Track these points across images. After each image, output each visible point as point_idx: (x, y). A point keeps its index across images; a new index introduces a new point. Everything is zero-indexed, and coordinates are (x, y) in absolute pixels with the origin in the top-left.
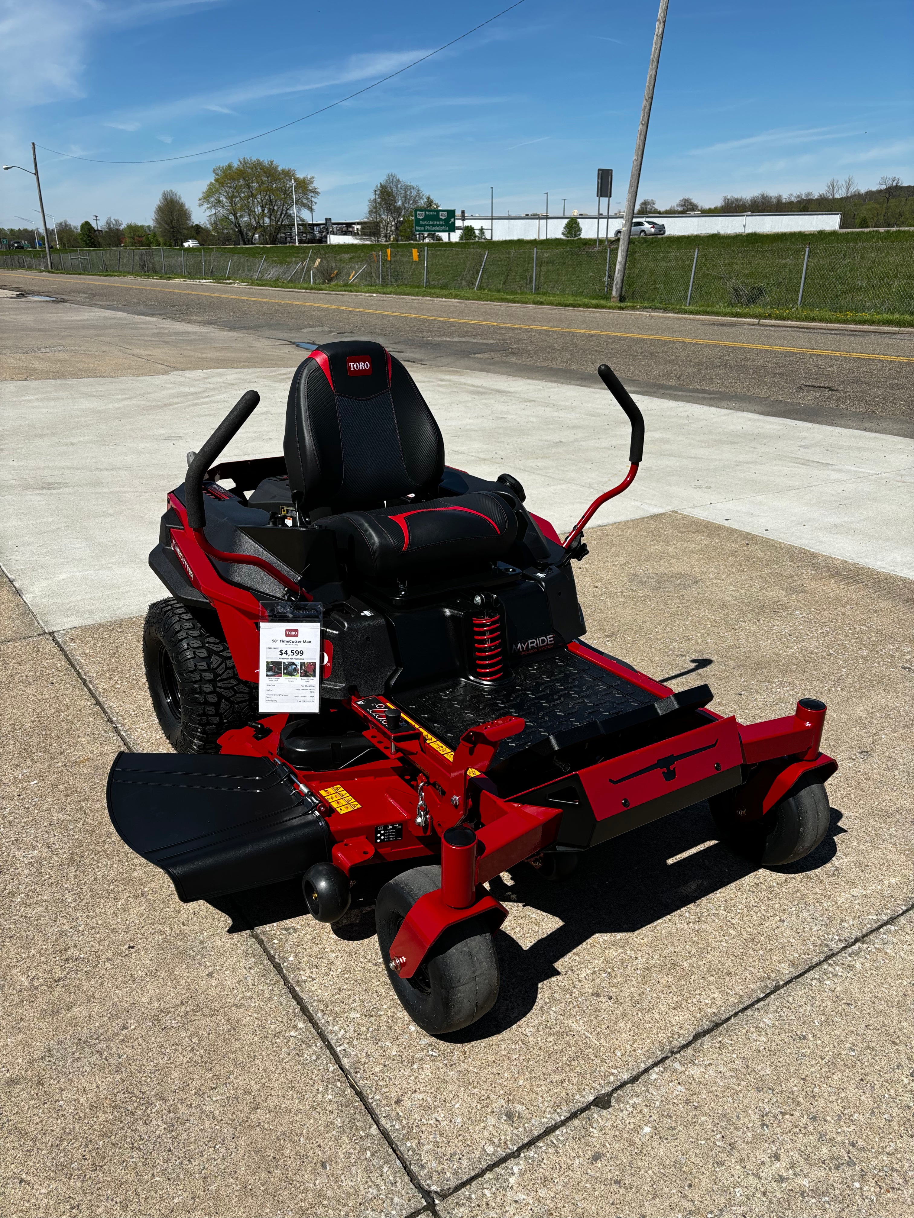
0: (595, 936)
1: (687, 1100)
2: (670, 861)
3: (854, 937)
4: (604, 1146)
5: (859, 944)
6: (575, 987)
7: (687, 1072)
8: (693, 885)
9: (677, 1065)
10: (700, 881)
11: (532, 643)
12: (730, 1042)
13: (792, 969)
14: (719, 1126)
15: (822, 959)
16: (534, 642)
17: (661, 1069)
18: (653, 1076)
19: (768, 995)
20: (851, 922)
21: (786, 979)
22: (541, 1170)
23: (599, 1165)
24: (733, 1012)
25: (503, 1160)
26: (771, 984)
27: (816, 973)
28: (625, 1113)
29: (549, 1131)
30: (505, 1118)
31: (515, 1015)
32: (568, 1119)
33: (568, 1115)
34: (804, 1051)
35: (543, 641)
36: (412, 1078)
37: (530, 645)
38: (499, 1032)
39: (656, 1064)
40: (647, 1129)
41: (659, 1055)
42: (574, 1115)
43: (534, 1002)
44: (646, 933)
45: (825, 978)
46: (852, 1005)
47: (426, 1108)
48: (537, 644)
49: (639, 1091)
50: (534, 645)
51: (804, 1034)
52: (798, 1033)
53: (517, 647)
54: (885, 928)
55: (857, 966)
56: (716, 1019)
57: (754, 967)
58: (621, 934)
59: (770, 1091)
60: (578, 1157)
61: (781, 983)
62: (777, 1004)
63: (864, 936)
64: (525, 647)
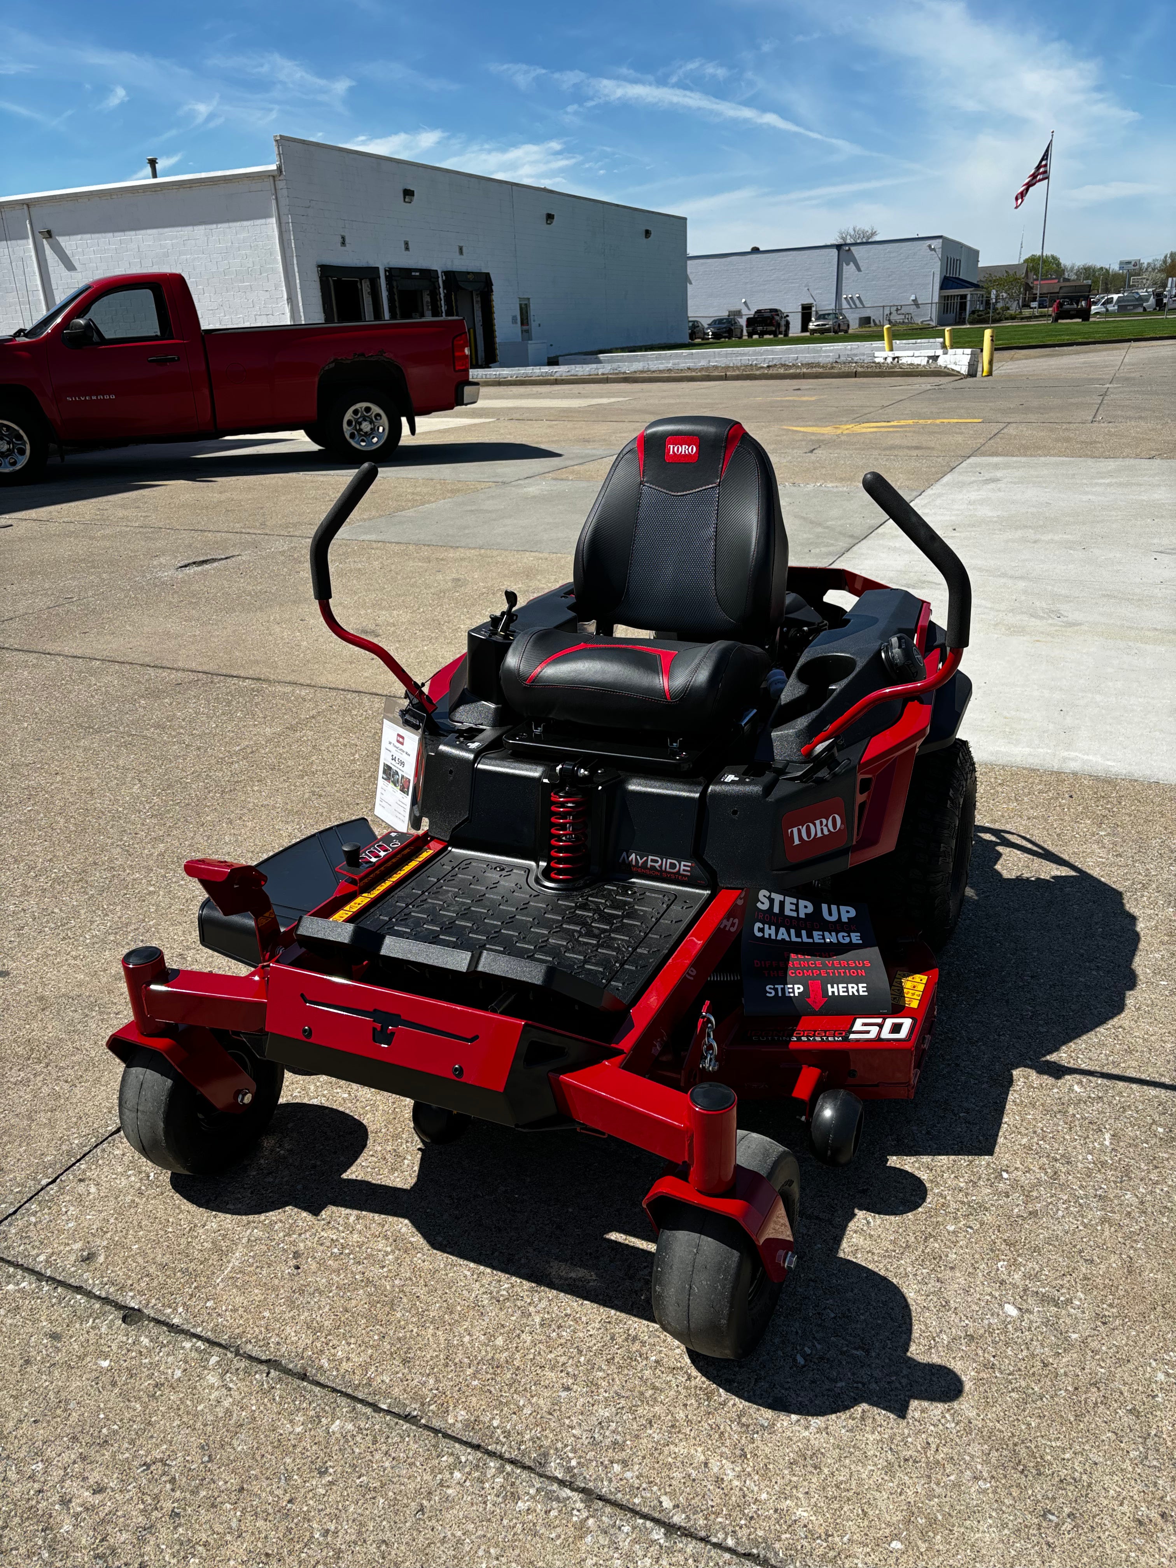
0: (401, 1220)
1: (162, 1385)
2: (614, 1236)
3: (591, 1485)
4: (71, 1337)
5: (575, 1496)
6: (300, 1235)
7: (206, 1372)
8: (578, 1273)
9: (214, 1359)
10: (594, 1277)
11: (652, 861)
12: (277, 1398)
13: (459, 1425)
14: (131, 1423)
15: (507, 1455)
16: (657, 861)
17: (203, 1347)
18: (188, 1345)
19: (388, 1412)
20: (628, 1475)
21: (436, 1423)
22: (27, 1302)
23: (45, 1341)
24: (334, 1385)
25: (32, 1271)
26: (413, 1408)
27: (467, 1456)
28: (125, 1339)
29: (78, 1289)
30: (85, 1254)
31: (232, 1207)
32: (99, 1298)
33: (103, 1295)
34: (295, 1477)
35: (673, 866)
36: (114, 1176)
37: (649, 863)
38: (200, 1205)
39: (207, 1340)
40: (105, 1364)
41: (224, 1339)
42: (106, 1301)
43: (260, 1213)
44: (442, 1259)
45: (467, 1470)
46: (423, 1514)
47: (80, 1199)
48: (661, 866)
49: (161, 1339)
50: (657, 865)
51: (331, 1470)
52: (329, 1463)
53: (628, 858)
54: (649, 1524)
55: (520, 1504)
56: (311, 1372)
57: (437, 1381)
58: (422, 1240)
59: (206, 1459)
60: (51, 1323)
61: (423, 1421)
62: (377, 1427)
63: (600, 1498)
64: (641, 862)
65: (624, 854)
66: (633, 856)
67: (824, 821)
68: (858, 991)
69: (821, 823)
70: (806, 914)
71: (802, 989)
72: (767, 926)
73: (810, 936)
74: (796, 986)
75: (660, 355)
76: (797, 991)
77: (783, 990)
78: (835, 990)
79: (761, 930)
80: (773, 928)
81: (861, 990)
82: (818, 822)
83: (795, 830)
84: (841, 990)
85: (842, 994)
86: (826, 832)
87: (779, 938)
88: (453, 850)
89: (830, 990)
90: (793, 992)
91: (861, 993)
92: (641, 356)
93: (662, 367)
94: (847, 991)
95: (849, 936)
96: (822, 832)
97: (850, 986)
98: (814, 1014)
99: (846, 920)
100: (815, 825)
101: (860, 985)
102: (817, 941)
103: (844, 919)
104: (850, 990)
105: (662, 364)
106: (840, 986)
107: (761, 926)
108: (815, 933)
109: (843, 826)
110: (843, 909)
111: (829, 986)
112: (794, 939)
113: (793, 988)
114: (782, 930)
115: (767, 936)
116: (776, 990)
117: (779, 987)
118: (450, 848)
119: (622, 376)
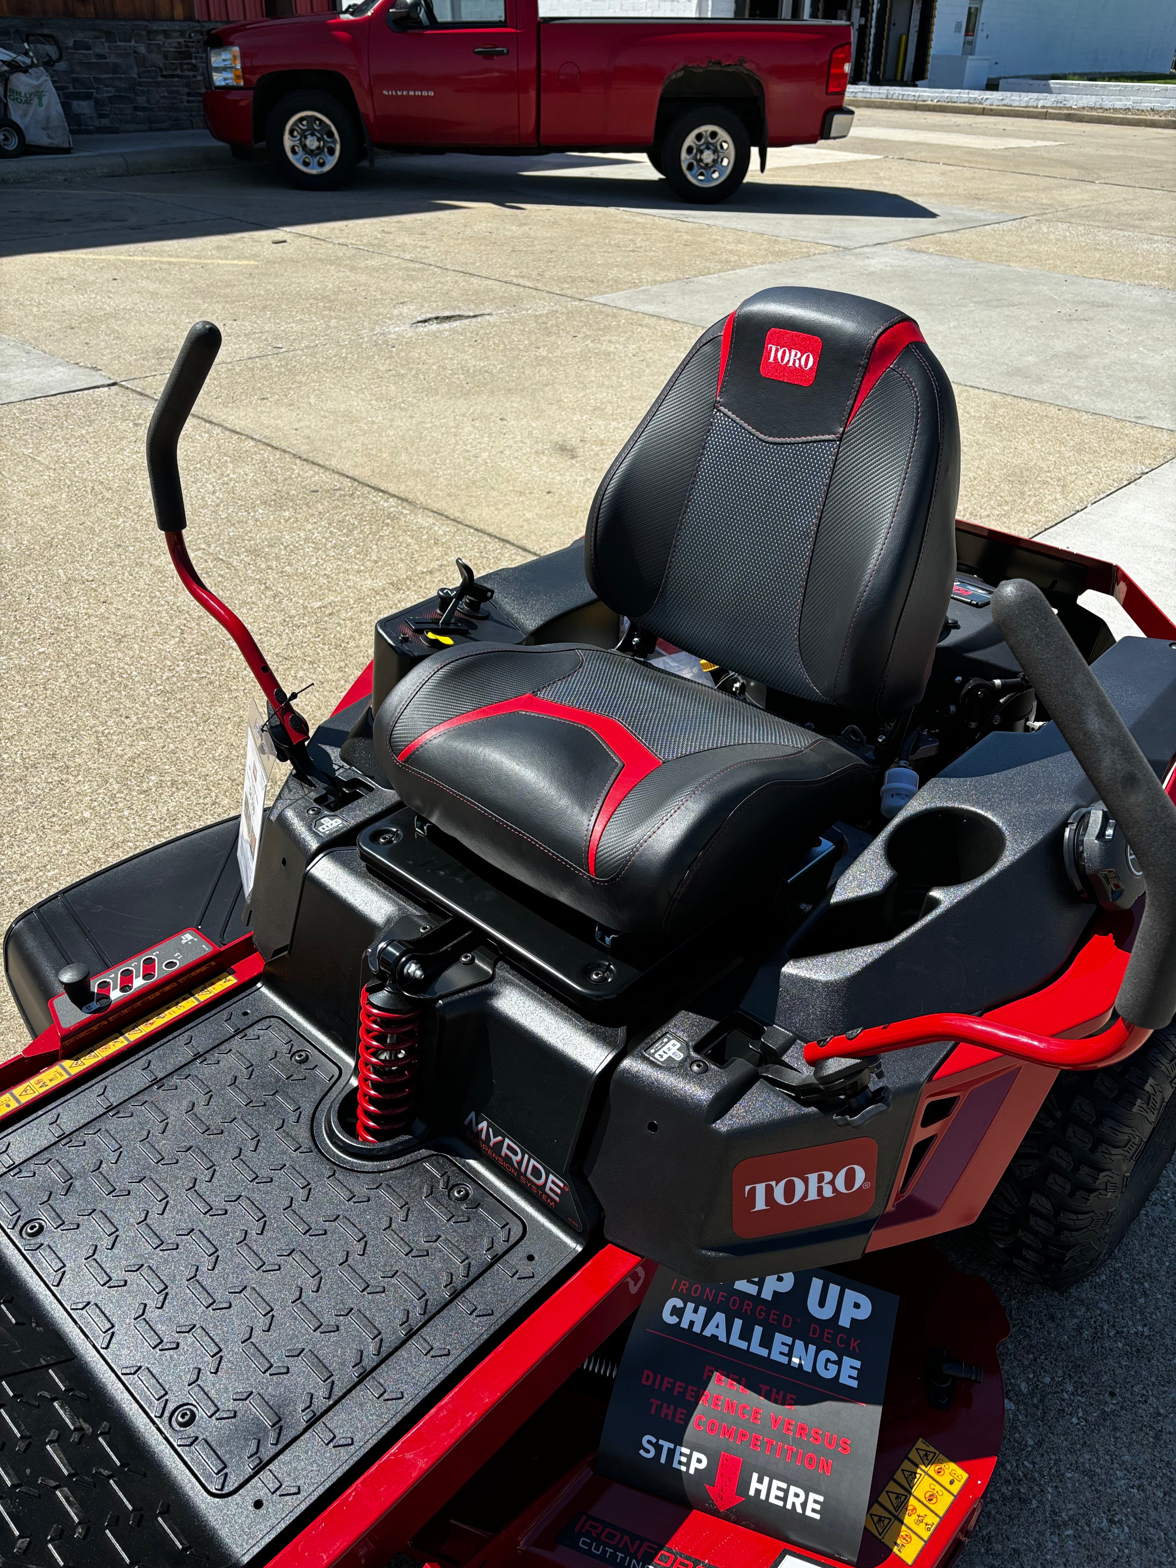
11: (510, 1148)
16: (515, 1152)
37: (505, 1149)
50: (514, 1158)
53: (477, 1122)
64: (493, 1140)
65: (473, 1115)
66: (484, 1125)
67: (828, 1176)
68: (804, 1505)
69: (821, 1179)
70: (775, 1293)
71: (703, 1466)
72: (691, 1306)
73: (766, 1342)
74: (696, 1455)
75: (1126, 87)
76: (694, 1465)
77: (671, 1453)
78: (764, 1488)
79: (678, 1312)
80: (703, 1310)
81: (811, 1505)
82: (813, 1178)
83: (760, 1189)
84: (774, 1492)
85: (772, 1500)
86: (828, 1192)
87: (707, 1333)
88: (264, 990)
89: (754, 1485)
90: (688, 1465)
91: (809, 1513)
92: (1102, 87)
93: (1118, 105)
94: (785, 1499)
95: (839, 1363)
96: (820, 1190)
97: (793, 1489)
98: (715, 1513)
99: (847, 1325)
100: (806, 1181)
101: (812, 1496)
102: (775, 1356)
103: (844, 1322)
104: (791, 1499)
105: (1121, 100)
106: (776, 1483)
107: (679, 1303)
108: (779, 1338)
109: (868, 1185)
110: (851, 1296)
111: (755, 1476)
112: (735, 1341)
113: (689, 1457)
114: (720, 1318)
115: (685, 1325)
116: (659, 1448)
117: (666, 1445)
118: (259, 985)
119: (1065, 111)
